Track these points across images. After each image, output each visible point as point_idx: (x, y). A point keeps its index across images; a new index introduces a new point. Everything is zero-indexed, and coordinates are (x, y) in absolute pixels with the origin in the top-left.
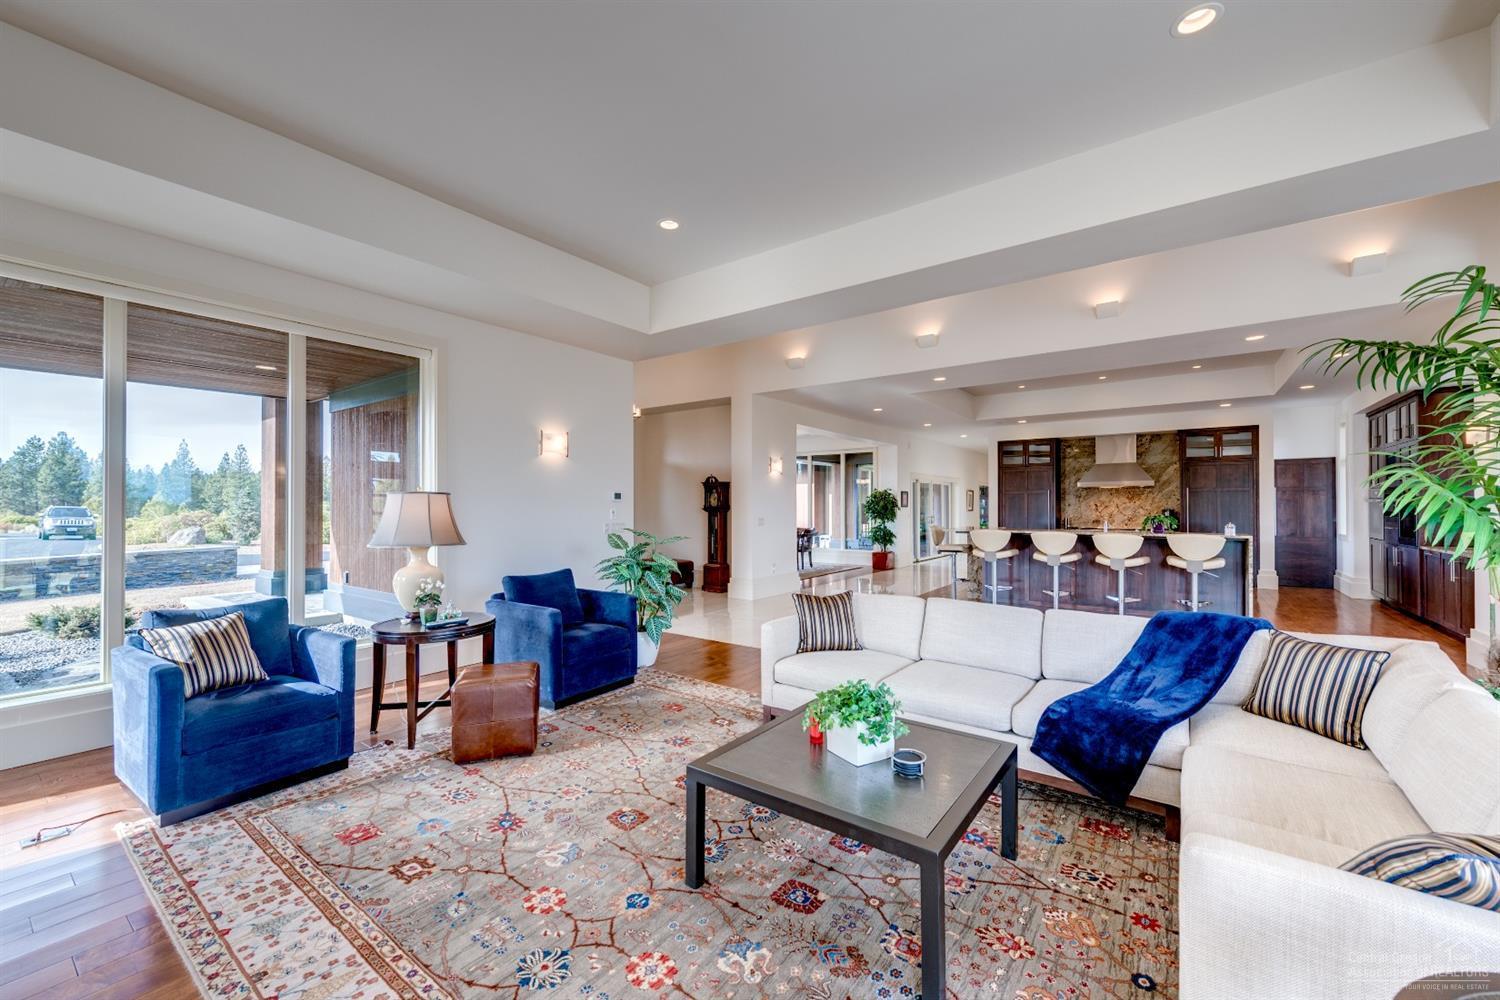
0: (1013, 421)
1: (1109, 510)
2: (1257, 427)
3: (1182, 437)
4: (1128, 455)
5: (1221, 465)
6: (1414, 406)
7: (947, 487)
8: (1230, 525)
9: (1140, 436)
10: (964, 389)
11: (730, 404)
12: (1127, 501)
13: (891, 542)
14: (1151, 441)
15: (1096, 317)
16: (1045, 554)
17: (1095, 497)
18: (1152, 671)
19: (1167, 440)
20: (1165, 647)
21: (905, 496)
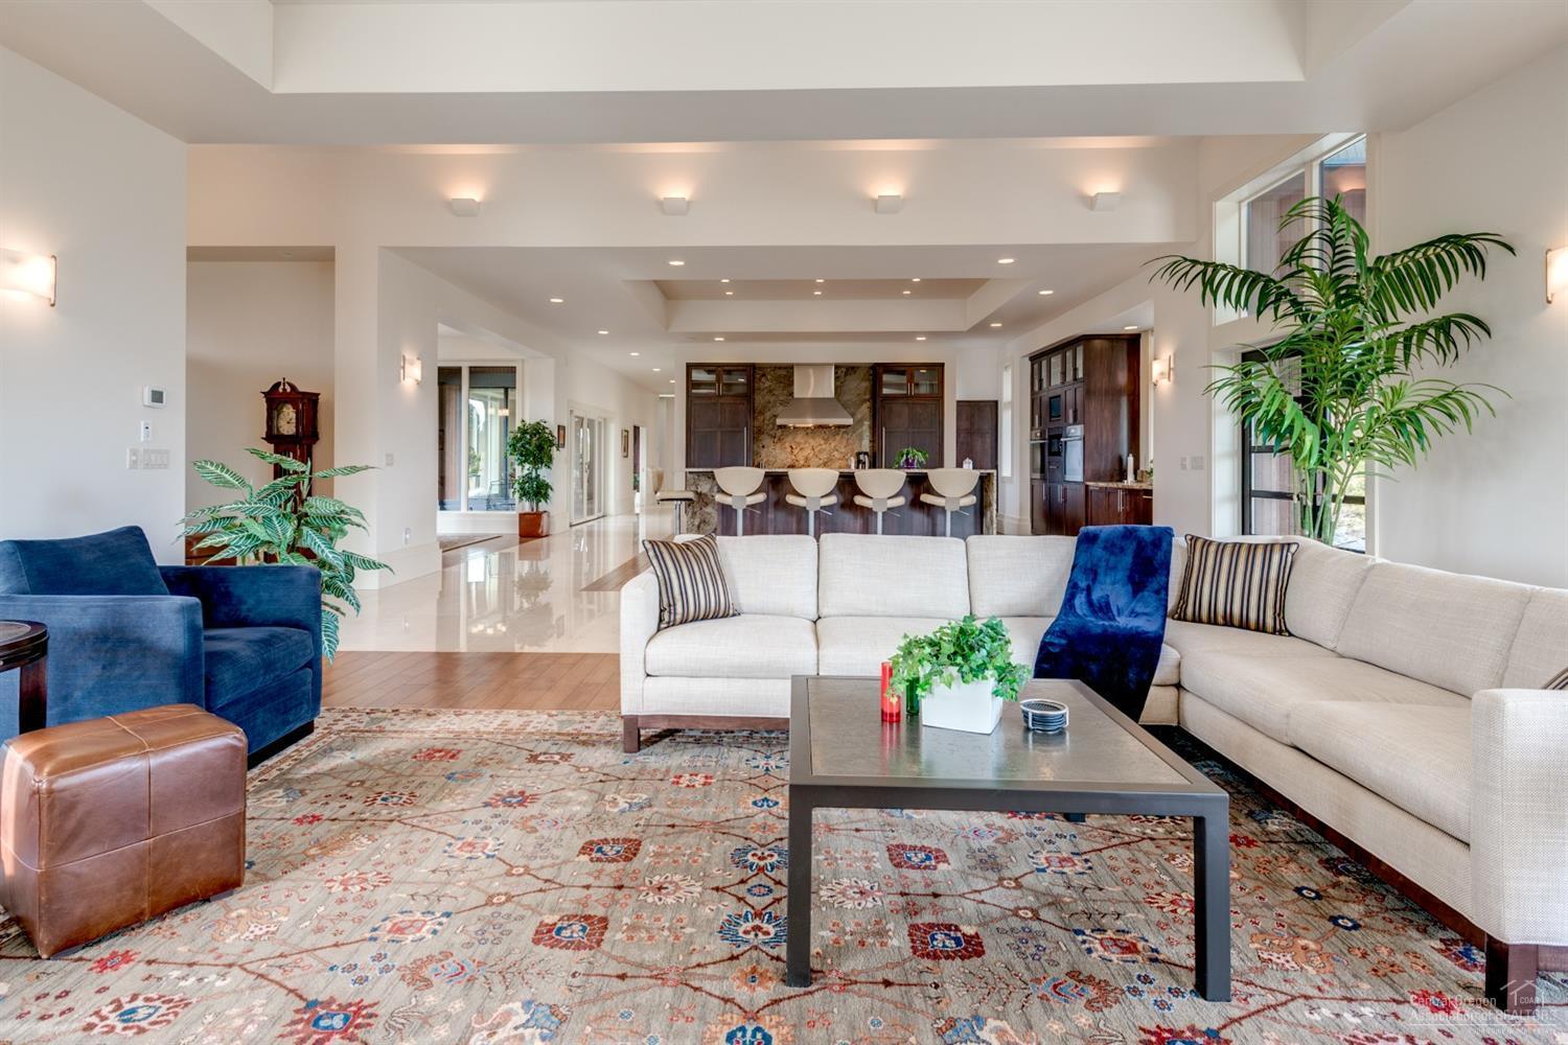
0: (707, 337)
1: (805, 453)
2: (942, 365)
3: (877, 371)
4: (828, 389)
5: (913, 404)
6: (1080, 350)
7: (600, 423)
8: (967, 460)
9: (837, 367)
10: (656, 282)
11: (333, 260)
12: (822, 442)
13: (546, 496)
14: (846, 374)
15: (876, 211)
16: (804, 497)
17: (790, 438)
18: (1102, 589)
19: (861, 373)
20: (1104, 564)
21: (561, 432)
